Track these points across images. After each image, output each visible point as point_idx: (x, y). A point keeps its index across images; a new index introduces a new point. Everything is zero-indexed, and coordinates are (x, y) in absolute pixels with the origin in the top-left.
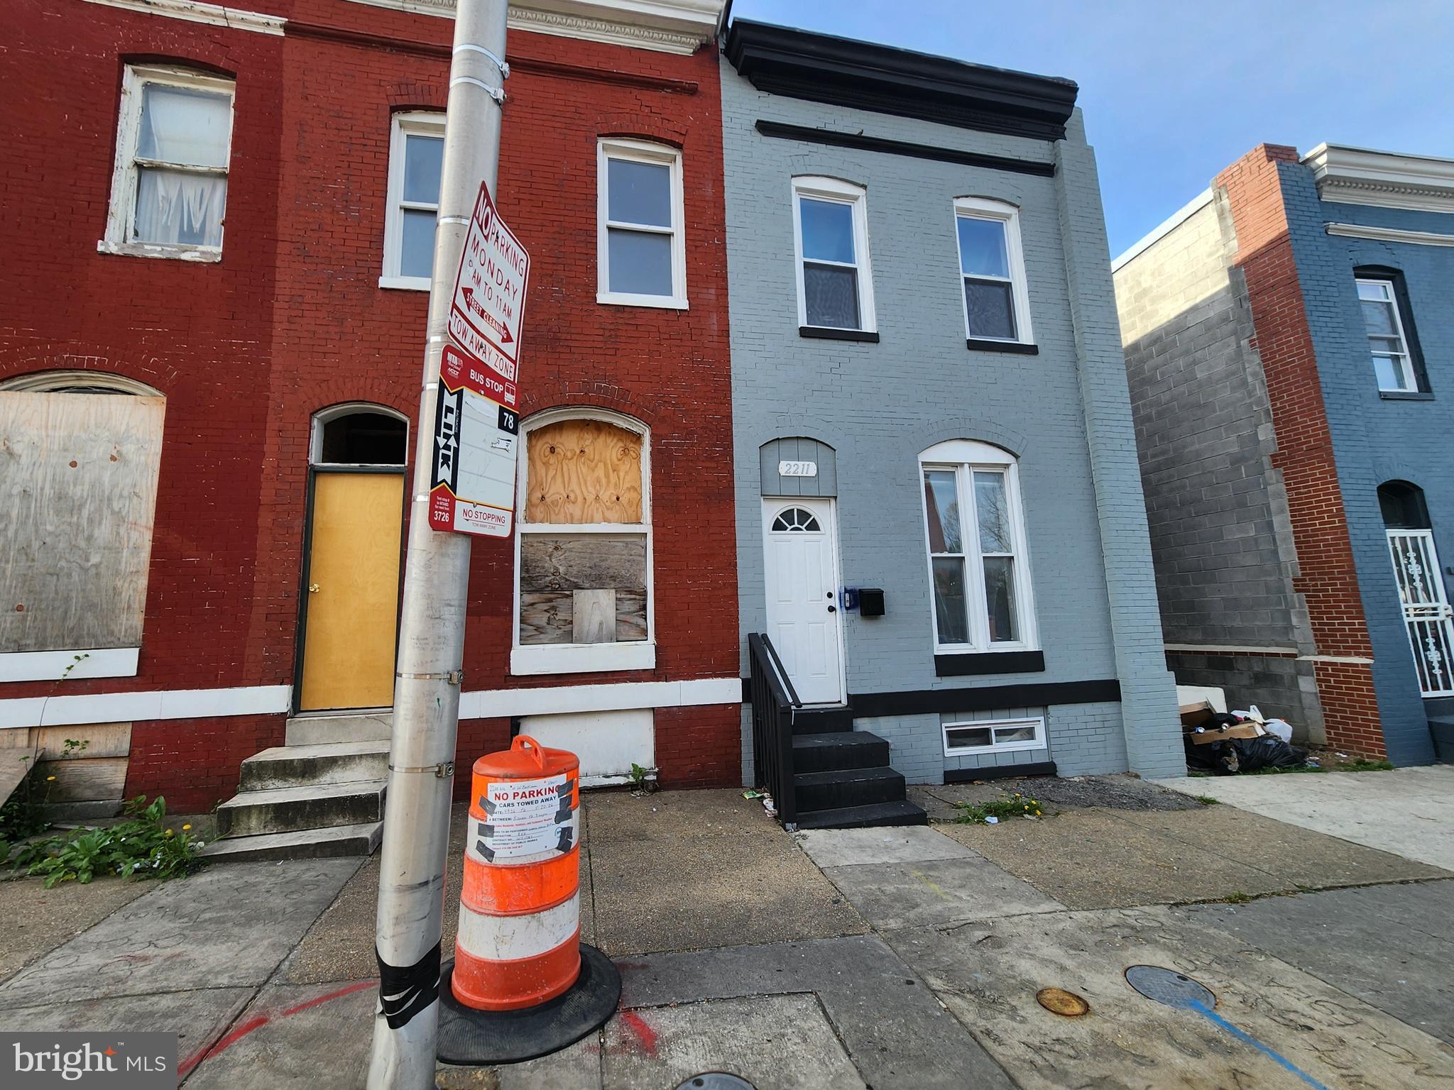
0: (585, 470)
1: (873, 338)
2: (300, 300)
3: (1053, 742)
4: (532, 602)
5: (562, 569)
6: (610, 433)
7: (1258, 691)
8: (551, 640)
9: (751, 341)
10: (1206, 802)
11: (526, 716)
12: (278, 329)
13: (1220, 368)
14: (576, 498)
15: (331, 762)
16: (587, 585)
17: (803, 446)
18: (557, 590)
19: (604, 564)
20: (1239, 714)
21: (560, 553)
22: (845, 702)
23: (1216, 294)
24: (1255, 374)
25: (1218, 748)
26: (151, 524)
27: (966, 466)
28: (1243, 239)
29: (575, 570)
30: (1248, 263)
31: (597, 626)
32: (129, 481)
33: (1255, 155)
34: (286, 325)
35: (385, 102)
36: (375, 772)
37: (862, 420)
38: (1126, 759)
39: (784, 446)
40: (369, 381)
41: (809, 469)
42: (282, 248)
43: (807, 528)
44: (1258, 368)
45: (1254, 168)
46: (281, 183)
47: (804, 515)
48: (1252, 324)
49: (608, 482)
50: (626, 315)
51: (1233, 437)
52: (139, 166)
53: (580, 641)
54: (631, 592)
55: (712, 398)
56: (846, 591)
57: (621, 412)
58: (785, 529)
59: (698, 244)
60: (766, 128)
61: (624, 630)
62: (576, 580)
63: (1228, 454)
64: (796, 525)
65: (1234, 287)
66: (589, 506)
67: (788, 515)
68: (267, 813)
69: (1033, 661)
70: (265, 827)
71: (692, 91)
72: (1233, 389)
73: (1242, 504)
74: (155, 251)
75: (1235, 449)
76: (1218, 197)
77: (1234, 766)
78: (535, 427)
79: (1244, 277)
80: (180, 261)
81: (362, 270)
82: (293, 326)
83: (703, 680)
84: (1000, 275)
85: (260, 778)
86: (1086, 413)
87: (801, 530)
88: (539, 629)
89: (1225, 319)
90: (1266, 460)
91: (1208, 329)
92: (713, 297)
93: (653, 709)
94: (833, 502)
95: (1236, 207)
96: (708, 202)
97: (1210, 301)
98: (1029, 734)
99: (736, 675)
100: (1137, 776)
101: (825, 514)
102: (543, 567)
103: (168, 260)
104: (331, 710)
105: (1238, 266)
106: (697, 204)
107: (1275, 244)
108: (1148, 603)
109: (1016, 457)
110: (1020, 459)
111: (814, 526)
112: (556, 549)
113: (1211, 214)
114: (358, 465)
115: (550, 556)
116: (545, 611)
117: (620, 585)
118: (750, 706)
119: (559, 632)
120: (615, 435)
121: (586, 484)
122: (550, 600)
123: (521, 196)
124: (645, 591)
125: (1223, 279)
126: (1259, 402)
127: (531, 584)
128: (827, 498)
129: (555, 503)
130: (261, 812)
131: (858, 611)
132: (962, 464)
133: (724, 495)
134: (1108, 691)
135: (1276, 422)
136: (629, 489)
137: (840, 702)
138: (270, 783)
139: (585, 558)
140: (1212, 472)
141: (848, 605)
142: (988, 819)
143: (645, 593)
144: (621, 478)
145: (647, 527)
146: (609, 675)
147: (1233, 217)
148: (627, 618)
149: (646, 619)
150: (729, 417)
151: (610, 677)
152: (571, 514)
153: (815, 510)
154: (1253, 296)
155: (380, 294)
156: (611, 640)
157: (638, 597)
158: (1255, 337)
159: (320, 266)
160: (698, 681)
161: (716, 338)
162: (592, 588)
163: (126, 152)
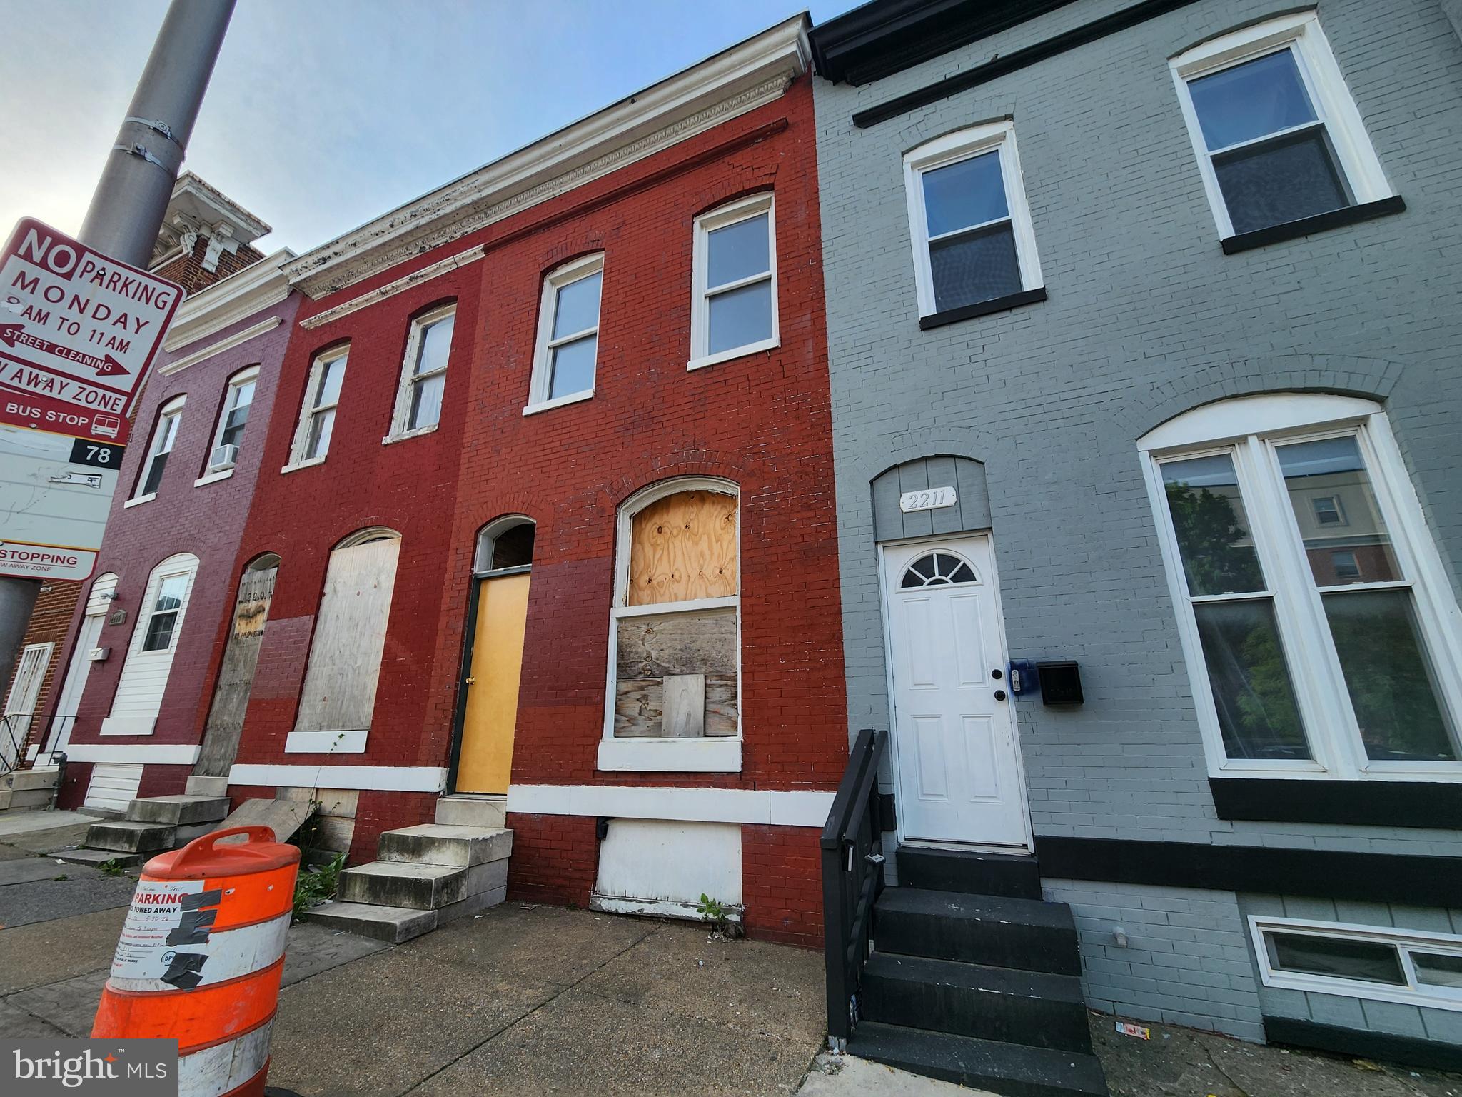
0: (689, 544)
1: (1039, 296)
2: (476, 443)
4: (626, 690)
5: (654, 654)
6: (713, 503)
8: (642, 732)
9: (856, 357)
11: (614, 818)
12: (462, 469)
14: (681, 577)
15: (431, 843)
16: (678, 671)
17: (935, 468)
18: (649, 676)
19: (694, 646)
21: (652, 636)
22: (1031, 849)
26: (386, 633)
27: (1253, 441)
29: (666, 654)
31: (684, 716)
32: (380, 602)
34: (467, 465)
35: (541, 270)
37: (1025, 412)
39: (906, 474)
40: (512, 495)
41: (947, 496)
42: (470, 407)
43: (954, 579)
47: (948, 562)
49: (712, 554)
50: (715, 374)
52: (414, 381)
53: (667, 735)
54: (721, 677)
55: (808, 436)
56: (1013, 666)
57: (711, 475)
58: (921, 583)
59: (789, 274)
60: (865, 119)
61: (719, 723)
62: (667, 665)
64: (937, 577)
66: (692, 584)
67: (924, 565)
71: (783, 127)
78: (637, 509)
80: (418, 436)
81: (514, 406)
82: (470, 465)
83: (800, 792)
87: (945, 582)
88: (631, 720)
92: (809, 323)
93: (742, 825)
94: (990, 536)
101: (979, 556)
102: (637, 653)
103: (412, 438)
110: (1392, 403)
111: (965, 575)
112: (648, 631)
114: (503, 569)
115: (643, 640)
116: (638, 700)
117: (711, 670)
119: (650, 724)
120: (719, 503)
121: (690, 559)
122: (642, 688)
123: (627, 299)
124: (737, 676)
127: (626, 670)
128: (983, 531)
129: (660, 584)
131: (1038, 698)
132: (1243, 440)
133: (824, 549)
136: (732, 559)
137: (1025, 846)
138: (394, 856)
139: (676, 640)
141: (1017, 687)
143: (736, 678)
144: (725, 548)
145: (736, 599)
146: (692, 776)
148: (716, 708)
149: (736, 709)
150: (829, 454)
152: (675, 595)
153: (966, 552)
155: (523, 421)
156: (697, 735)
157: (729, 683)
160: (794, 793)
161: (811, 368)
162: (682, 673)
163: (407, 375)
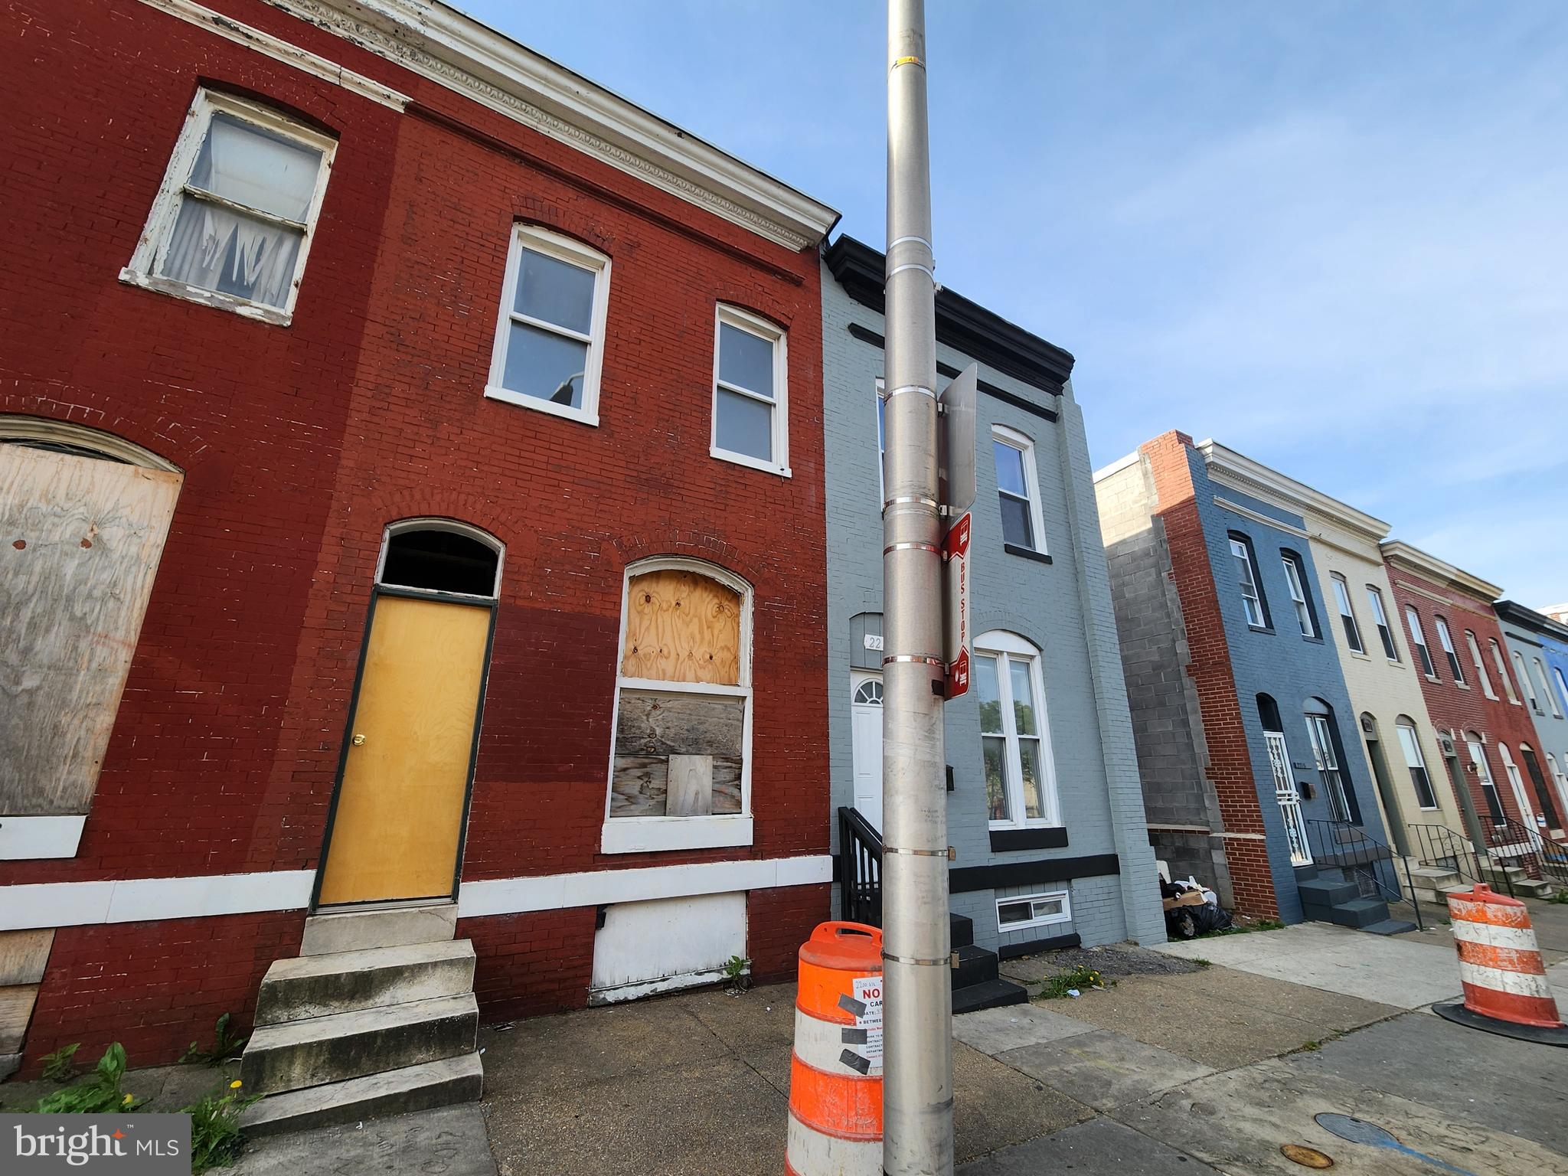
0: (679, 623)
2: (387, 390)
3: (1077, 913)
4: (625, 766)
5: (658, 731)
6: (706, 589)
7: (1180, 863)
8: (642, 811)
9: (843, 518)
10: (1203, 964)
11: (613, 904)
12: (355, 419)
13: (1144, 592)
14: (669, 653)
15: (394, 975)
16: (684, 750)
18: (651, 754)
19: (702, 728)
20: (1184, 884)
21: (658, 712)
23: (1140, 533)
24: (1172, 600)
25: (1176, 915)
26: (134, 639)
27: (1005, 654)
28: (1162, 496)
29: (672, 732)
30: (1164, 514)
31: (692, 795)
32: (106, 576)
33: (1169, 436)
34: (365, 416)
35: (510, 210)
36: (451, 985)
38: (1125, 928)
39: (869, 620)
40: (463, 497)
42: (370, 328)
44: (1175, 596)
45: (1169, 445)
46: (379, 260)
47: (880, 689)
48: (1170, 561)
49: (702, 639)
50: (736, 473)
51: (1155, 648)
52: (186, 194)
53: (674, 813)
54: (727, 759)
55: (811, 566)
57: (726, 568)
58: (865, 701)
59: (801, 419)
60: (856, 331)
61: (724, 801)
62: (672, 744)
63: (1150, 661)
64: (874, 698)
65: (1156, 530)
66: (682, 663)
67: (867, 687)
68: (318, 1056)
69: (1057, 837)
70: (313, 1076)
71: (797, 283)
72: (1154, 611)
73: (1162, 704)
74: (202, 296)
75: (1156, 658)
76: (1141, 461)
77: (1190, 930)
78: (638, 572)
79: (1163, 524)
80: (234, 314)
81: (466, 374)
82: (376, 420)
83: (797, 858)
84: (1021, 493)
85: (288, 1004)
86: (1085, 618)
87: (878, 703)
88: (630, 799)
89: (1147, 554)
90: (1183, 669)
91: (1134, 560)
92: (813, 471)
93: (747, 892)
95: (1156, 469)
96: (809, 383)
97: (1136, 538)
98: (1057, 907)
99: (826, 852)
100: (1136, 944)
102: (639, 728)
103: (218, 310)
104: (364, 903)
105: (1159, 515)
106: (800, 382)
107: (1184, 505)
108: (1133, 785)
109: (1040, 650)
110: (1044, 653)
112: (655, 707)
113: (1136, 474)
114: (436, 591)
115: (648, 715)
116: (639, 777)
117: (716, 752)
118: (839, 885)
119: (652, 802)
120: (711, 591)
121: (680, 638)
122: (644, 766)
123: (642, 337)
124: (741, 759)
125: (1145, 523)
126: (1177, 623)
127: (625, 745)
129: (647, 656)
130: (309, 1054)
132: (1001, 653)
133: (817, 664)
134: (1108, 865)
135: (1189, 640)
136: (722, 648)
138: (301, 1012)
139: (683, 719)
140: (1138, 675)
142: (1070, 992)
143: (740, 762)
144: (715, 636)
145: (745, 688)
146: (706, 852)
147: (1156, 476)
148: (723, 788)
149: (740, 789)
150: (824, 587)
151: (706, 855)
152: (663, 671)
154: (1170, 540)
155: (484, 403)
156: (706, 813)
157: (734, 765)
158: (1172, 571)
159: (416, 359)
160: (792, 858)
161: (814, 510)
162: (687, 753)
163: (178, 173)
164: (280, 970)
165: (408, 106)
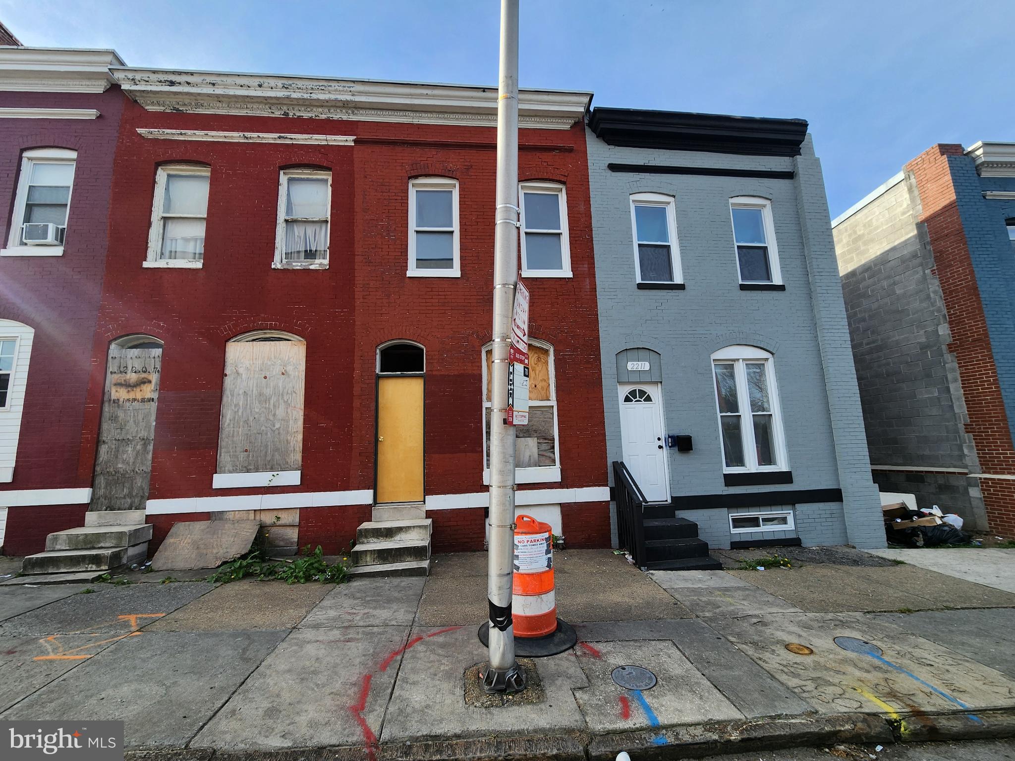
1: (681, 287)
2: (368, 286)
3: (799, 525)
7: (942, 497)
9: (609, 293)
10: (897, 563)
12: (358, 303)
13: (912, 287)
15: (400, 530)
16: (521, 435)
17: (641, 353)
19: (530, 424)
20: (925, 510)
22: (669, 501)
23: (908, 239)
24: (935, 292)
25: (909, 532)
26: (303, 407)
27: (741, 360)
28: (925, 206)
30: (929, 220)
31: (528, 457)
32: (291, 385)
33: (932, 151)
34: (362, 300)
35: (406, 175)
36: (421, 535)
37: (676, 336)
38: (847, 537)
39: (630, 353)
40: (404, 328)
41: (646, 366)
42: (358, 259)
43: (645, 400)
44: (937, 288)
45: (932, 159)
46: (355, 224)
47: (642, 393)
48: (933, 259)
50: (538, 283)
51: (922, 332)
52: (286, 221)
53: (519, 466)
54: (545, 439)
55: (588, 328)
56: (669, 437)
57: (536, 338)
58: (632, 401)
59: (577, 239)
60: (614, 167)
61: (544, 459)
63: (918, 343)
64: (638, 399)
65: (920, 235)
67: (633, 393)
68: (374, 554)
69: (785, 477)
70: (374, 561)
71: (570, 150)
72: (921, 302)
73: (928, 376)
74: (298, 266)
75: (923, 340)
76: (907, 178)
77: (921, 542)
78: (490, 348)
79: (926, 229)
80: (309, 269)
81: (398, 268)
82: (365, 301)
83: (588, 488)
84: (760, 242)
85: (366, 537)
86: (817, 325)
87: (641, 401)
89: (915, 256)
90: (944, 347)
91: (903, 262)
92: (586, 269)
93: (560, 504)
94: (659, 385)
95: (919, 182)
96: (581, 214)
97: (905, 244)
98: (784, 521)
99: (606, 485)
100: (854, 547)
101: (655, 392)
103: (304, 269)
104: (391, 503)
105: (922, 222)
106: (575, 216)
107: (947, 209)
108: (860, 442)
109: (772, 354)
110: (775, 356)
111: (648, 399)
113: (903, 187)
114: (400, 373)
117: (539, 435)
118: (615, 502)
120: (533, 350)
123: (478, 220)
124: (554, 438)
125: (913, 230)
126: (939, 310)
128: (656, 383)
130: (371, 553)
131: (676, 448)
132: (738, 360)
133: (596, 383)
134: (834, 495)
135: (950, 323)
136: (541, 381)
137: (667, 501)
138: (371, 540)
140: (908, 354)
141: (670, 445)
142: (758, 568)
143: (553, 440)
144: (537, 374)
145: (553, 402)
147: (918, 190)
148: (544, 453)
149: (554, 454)
150: (598, 338)
151: (536, 486)
153: (649, 390)
154: (933, 241)
155: (407, 280)
156: (536, 466)
157: (550, 442)
158: (935, 268)
159: (377, 268)
160: (585, 488)
161: (589, 293)
162: (524, 437)
163: (282, 215)
164: (365, 525)
165: (355, 141)
